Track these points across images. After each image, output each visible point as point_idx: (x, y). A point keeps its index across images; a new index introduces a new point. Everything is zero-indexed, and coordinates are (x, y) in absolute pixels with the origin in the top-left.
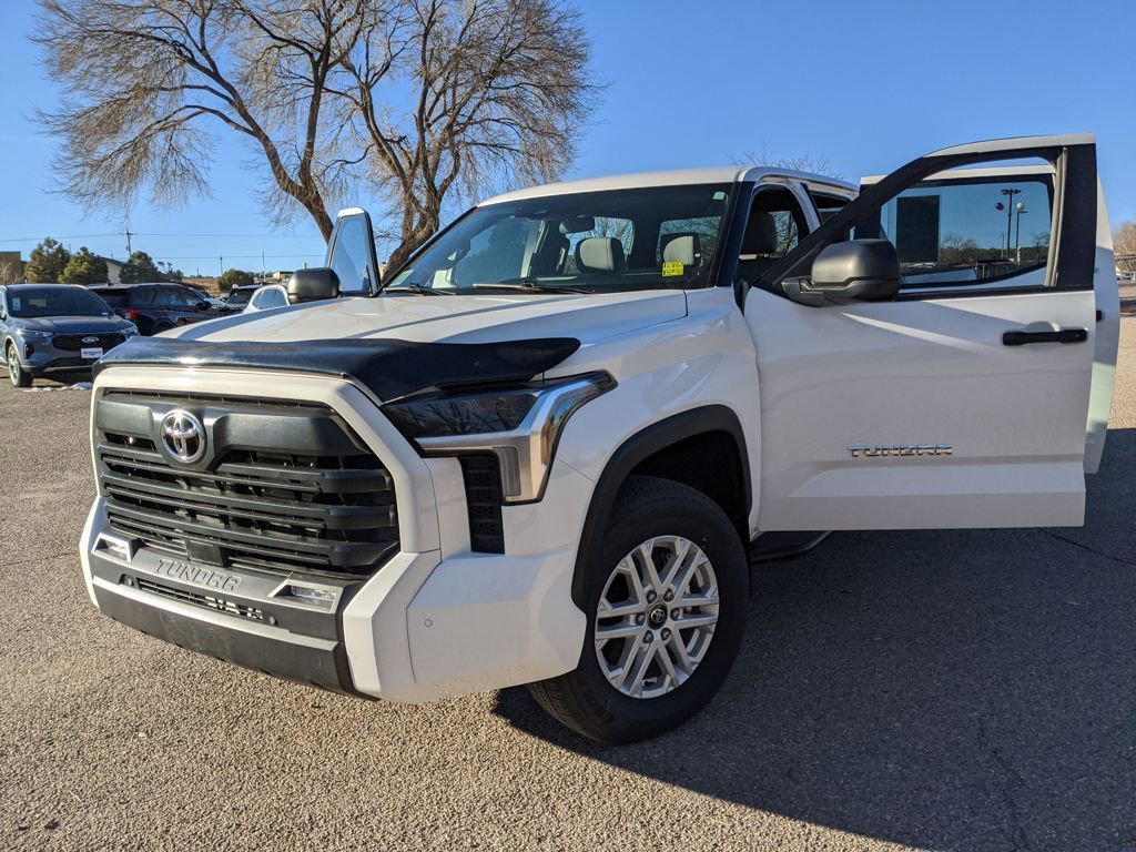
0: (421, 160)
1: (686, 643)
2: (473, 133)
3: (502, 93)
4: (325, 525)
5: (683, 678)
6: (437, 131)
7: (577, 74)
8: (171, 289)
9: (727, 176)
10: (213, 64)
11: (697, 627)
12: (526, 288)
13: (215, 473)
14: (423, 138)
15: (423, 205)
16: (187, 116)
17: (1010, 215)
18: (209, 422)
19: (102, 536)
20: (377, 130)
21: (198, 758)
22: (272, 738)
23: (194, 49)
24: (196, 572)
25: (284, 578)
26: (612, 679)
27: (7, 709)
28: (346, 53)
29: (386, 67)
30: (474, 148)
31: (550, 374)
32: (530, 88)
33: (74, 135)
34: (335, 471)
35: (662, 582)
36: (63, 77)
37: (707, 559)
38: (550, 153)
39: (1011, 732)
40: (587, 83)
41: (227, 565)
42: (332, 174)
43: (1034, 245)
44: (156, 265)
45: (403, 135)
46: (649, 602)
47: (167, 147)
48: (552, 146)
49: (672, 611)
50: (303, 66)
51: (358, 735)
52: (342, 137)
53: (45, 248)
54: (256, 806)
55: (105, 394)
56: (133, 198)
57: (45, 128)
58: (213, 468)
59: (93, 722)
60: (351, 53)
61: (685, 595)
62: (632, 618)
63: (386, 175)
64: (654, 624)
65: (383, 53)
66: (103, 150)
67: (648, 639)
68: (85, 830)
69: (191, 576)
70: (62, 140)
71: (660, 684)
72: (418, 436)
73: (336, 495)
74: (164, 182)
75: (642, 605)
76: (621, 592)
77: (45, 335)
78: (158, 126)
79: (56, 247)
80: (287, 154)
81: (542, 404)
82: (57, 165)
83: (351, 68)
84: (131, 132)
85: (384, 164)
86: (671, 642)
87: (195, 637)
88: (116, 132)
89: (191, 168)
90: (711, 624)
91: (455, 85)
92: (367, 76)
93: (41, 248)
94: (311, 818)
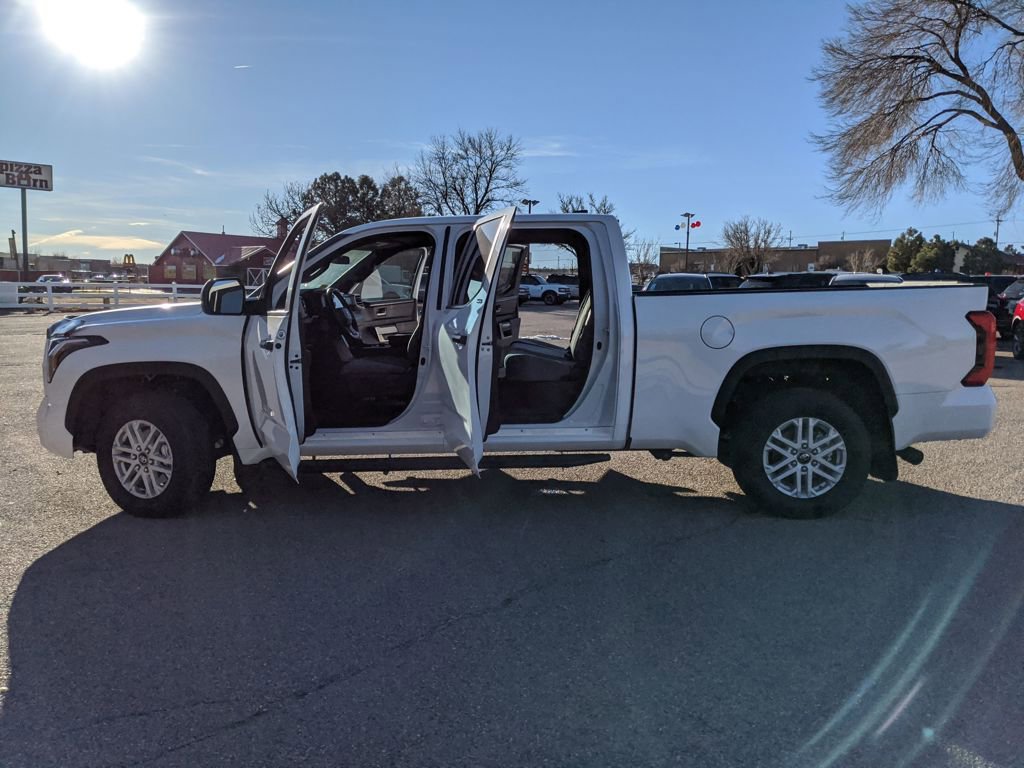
10: (963, 68)
16: (945, 119)
47: (930, 148)
53: (907, 236)
78: (920, 132)
79: (916, 235)
89: (951, 165)
93: (903, 236)
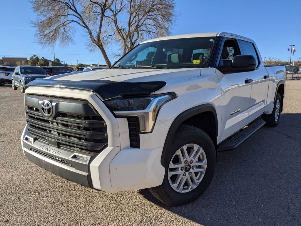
0: (129, 35)
1: (196, 176)
2: (143, 28)
3: (151, 17)
4: (86, 137)
5: (195, 187)
6: (133, 27)
7: (171, 12)
8: (63, 68)
9: (214, 35)
10: (75, 9)
11: (200, 172)
12: (152, 67)
13: (56, 120)
14: (130, 29)
15: (129, 47)
16: (68, 23)
17: (291, 52)
18: (54, 104)
19: (26, 136)
20: (118, 27)
21: (51, 202)
22: (73, 197)
23: (71, 5)
24: (50, 148)
25: (74, 152)
26: (173, 187)
27: (2, 183)
28: (110, 6)
29: (121, 10)
30: (143, 32)
31: (156, 92)
32: (159, 15)
33: (40, 27)
34: (89, 121)
35: (190, 158)
36: (37, 12)
37: (204, 151)
38: (163, 33)
39: (298, 210)
40: (174, 14)
41: (59, 147)
42: (105, 38)
43: (298, 61)
44: (61, 62)
45: (124, 28)
46: (185, 164)
47: (64, 30)
48: (164, 31)
49: (192, 167)
50: (99, 9)
51: (98, 198)
52: (109, 29)
53: (33, 57)
54: (65, 219)
55: (28, 95)
56: (55, 44)
57: (33, 25)
58: (55, 118)
59: (24, 189)
60: (111, 6)
61: (197, 162)
62: (180, 168)
63: (120, 39)
64: (187, 170)
65: (120, 6)
66: (47, 31)
67: (184, 175)
68: (16, 223)
69: (49, 150)
70: (37, 28)
71: (188, 188)
72: (115, 111)
73: (89, 128)
74: (63, 40)
75: (183, 165)
76: (177, 160)
77: (30, 79)
78: (61, 25)
79: (36, 57)
80: (94, 33)
81: (153, 102)
82: (36, 35)
83: (111, 10)
84: (55, 27)
85: (119, 36)
86: (191, 176)
87: (49, 168)
88: (51, 27)
89: (70, 36)
90: (204, 171)
91: (139, 15)
92: (115, 12)
93: (32, 57)
94: (81, 224)
